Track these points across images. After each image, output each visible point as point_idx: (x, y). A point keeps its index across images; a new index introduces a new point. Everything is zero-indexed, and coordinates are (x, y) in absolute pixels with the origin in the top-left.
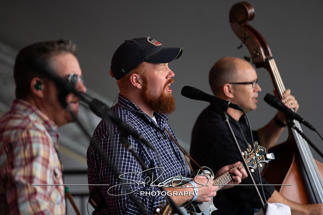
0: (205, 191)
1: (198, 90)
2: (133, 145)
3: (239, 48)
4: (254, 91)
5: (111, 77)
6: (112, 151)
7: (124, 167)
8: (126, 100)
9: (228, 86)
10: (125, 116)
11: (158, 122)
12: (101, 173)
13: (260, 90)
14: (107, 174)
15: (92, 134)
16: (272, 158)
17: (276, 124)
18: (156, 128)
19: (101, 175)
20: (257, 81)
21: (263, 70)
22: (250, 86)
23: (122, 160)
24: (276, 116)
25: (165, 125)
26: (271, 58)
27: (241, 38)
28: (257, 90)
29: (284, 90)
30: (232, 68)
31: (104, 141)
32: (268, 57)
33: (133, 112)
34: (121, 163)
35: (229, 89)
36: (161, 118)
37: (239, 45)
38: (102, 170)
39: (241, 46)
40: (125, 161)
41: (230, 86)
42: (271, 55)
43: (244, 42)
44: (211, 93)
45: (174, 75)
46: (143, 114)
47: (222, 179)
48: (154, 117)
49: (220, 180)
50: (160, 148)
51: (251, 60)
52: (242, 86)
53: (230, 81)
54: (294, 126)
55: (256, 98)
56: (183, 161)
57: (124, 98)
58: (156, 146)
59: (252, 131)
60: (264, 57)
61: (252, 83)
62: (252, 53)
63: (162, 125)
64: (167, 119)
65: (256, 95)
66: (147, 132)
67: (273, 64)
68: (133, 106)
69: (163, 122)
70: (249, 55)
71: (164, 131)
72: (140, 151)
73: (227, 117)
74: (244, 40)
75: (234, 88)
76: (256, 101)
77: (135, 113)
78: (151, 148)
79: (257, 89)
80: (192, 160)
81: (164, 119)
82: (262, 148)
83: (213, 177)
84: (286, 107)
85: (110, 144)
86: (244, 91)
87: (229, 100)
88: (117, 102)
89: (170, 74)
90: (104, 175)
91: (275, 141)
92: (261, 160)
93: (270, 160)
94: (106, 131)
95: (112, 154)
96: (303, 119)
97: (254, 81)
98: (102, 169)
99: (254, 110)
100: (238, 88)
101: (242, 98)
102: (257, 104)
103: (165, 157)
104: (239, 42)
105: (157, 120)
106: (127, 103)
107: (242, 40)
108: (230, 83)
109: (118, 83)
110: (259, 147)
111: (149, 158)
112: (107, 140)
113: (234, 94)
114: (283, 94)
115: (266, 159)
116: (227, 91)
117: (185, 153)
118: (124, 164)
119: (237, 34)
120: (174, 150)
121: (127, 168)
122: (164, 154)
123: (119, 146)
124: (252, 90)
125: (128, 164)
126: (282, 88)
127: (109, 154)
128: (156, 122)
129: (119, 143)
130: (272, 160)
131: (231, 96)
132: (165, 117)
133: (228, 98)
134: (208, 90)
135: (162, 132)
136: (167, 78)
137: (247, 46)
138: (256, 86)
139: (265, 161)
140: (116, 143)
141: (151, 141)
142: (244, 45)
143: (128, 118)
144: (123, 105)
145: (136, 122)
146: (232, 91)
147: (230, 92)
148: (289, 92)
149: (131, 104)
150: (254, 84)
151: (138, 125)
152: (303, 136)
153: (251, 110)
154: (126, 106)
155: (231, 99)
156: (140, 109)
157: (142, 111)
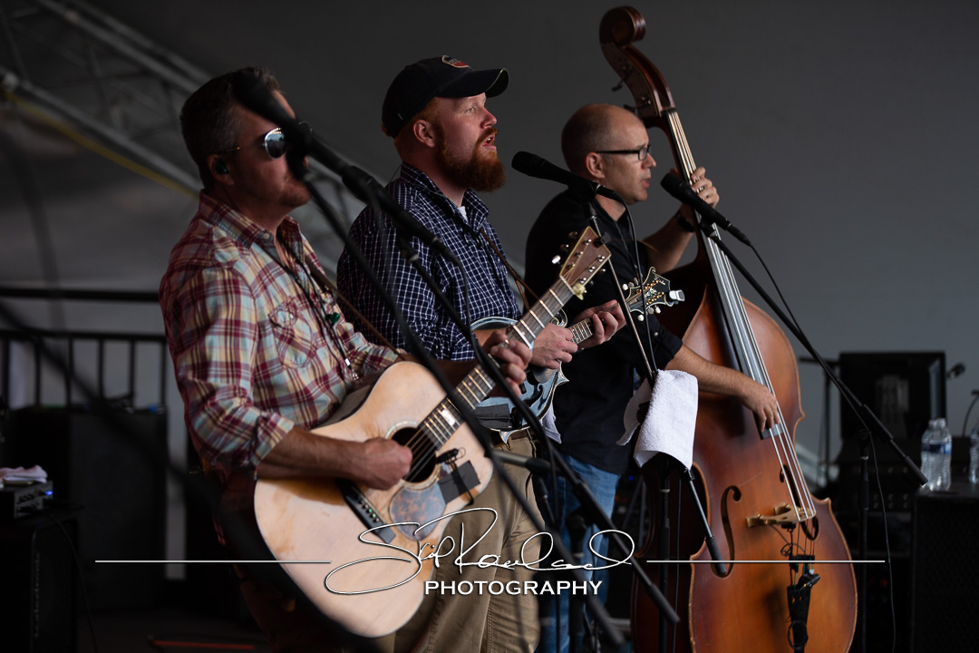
0: (547, 343)
1: (543, 160)
2: (421, 251)
3: (615, 89)
4: (643, 167)
5: (384, 134)
6: (383, 256)
7: (403, 287)
8: (416, 170)
9: (595, 158)
10: (409, 198)
11: (469, 219)
12: (362, 296)
13: (654, 164)
14: (372, 299)
15: (347, 230)
16: (679, 299)
17: (680, 225)
18: (464, 226)
19: (361, 300)
20: (648, 149)
21: (658, 131)
22: (634, 158)
23: (400, 274)
24: (679, 212)
25: (482, 224)
26: (672, 111)
27: (619, 71)
28: (649, 165)
29: (694, 167)
30: (601, 124)
31: (369, 240)
32: (667, 108)
33: (424, 194)
34: (398, 280)
35: (595, 163)
36: (475, 211)
37: (615, 85)
38: (363, 290)
39: (619, 87)
40: (406, 276)
41: (598, 156)
42: (672, 105)
43: (624, 80)
44: (565, 167)
45: (495, 120)
46: (444, 199)
47: (581, 328)
48: (464, 207)
49: (578, 330)
50: (470, 262)
51: (636, 111)
52: (621, 157)
53: (598, 148)
54: (713, 234)
55: (648, 180)
56: (509, 293)
57: (412, 167)
58: (462, 256)
59: (638, 242)
60: (660, 108)
61: (636, 152)
62: (638, 100)
63: (477, 224)
64: (487, 215)
65: (648, 174)
66: (446, 230)
67: (675, 121)
68: (426, 182)
69: (478, 219)
70: (633, 104)
71: (478, 234)
72: (433, 261)
73: (593, 211)
74: (626, 75)
75: (605, 161)
76: (647, 185)
77: (428, 196)
78: (456, 264)
79: (647, 162)
80: (530, 290)
81: (480, 214)
82: (662, 280)
83: (564, 324)
84: (701, 200)
85: (379, 244)
86: (623, 168)
87: (597, 181)
88: (398, 176)
89: (487, 119)
90: (367, 300)
91: (677, 259)
92: (658, 300)
93: (677, 303)
94: (372, 221)
95: (382, 262)
96: (728, 222)
97: (642, 147)
98: (364, 288)
99: (642, 201)
100: (611, 161)
101: (621, 181)
102: (648, 190)
103: (478, 278)
104: (616, 79)
105: (467, 215)
106: (415, 176)
107: (621, 76)
108: (597, 152)
109: (396, 144)
110: (657, 276)
111: (448, 275)
112: (375, 238)
113: (605, 172)
114: (691, 174)
115: (669, 300)
116: (593, 166)
117: (516, 278)
118: (405, 282)
119: (613, 64)
120: (494, 271)
121: (410, 289)
122: (476, 272)
123: (396, 256)
124: (638, 165)
125: (411, 283)
126: (689, 164)
127: (376, 268)
128: (465, 217)
129: (396, 250)
130: (680, 302)
131: (600, 175)
132: (484, 211)
133: (595, 178)
134: (559, 161)
135: (475, 236)
136: (482, 125)
137: (630, 86)
138: (646, 157)
139: (665, 303)
140: (390, 249)
141: (452, 247)
142: (624, 84)
143: (414, 201)
144: (409, 178)
145: (429, 211)
146: (601, 166)
147: (598, 167)
148: (702, 171)
149: (423, 178)
150: (641, 153)
151: (432, 216)
152: (721, 246)
153: (636, 200)
154: (413, 181)
155: (601, 179)
156: (437, 188)
157: (441, 193)
